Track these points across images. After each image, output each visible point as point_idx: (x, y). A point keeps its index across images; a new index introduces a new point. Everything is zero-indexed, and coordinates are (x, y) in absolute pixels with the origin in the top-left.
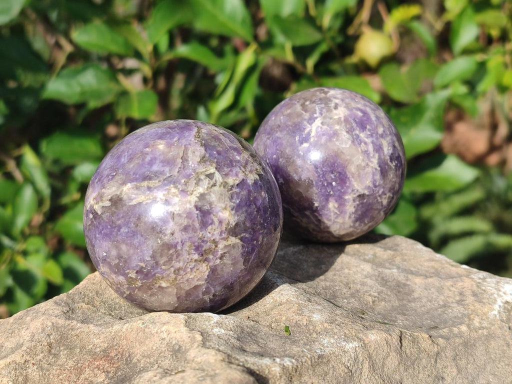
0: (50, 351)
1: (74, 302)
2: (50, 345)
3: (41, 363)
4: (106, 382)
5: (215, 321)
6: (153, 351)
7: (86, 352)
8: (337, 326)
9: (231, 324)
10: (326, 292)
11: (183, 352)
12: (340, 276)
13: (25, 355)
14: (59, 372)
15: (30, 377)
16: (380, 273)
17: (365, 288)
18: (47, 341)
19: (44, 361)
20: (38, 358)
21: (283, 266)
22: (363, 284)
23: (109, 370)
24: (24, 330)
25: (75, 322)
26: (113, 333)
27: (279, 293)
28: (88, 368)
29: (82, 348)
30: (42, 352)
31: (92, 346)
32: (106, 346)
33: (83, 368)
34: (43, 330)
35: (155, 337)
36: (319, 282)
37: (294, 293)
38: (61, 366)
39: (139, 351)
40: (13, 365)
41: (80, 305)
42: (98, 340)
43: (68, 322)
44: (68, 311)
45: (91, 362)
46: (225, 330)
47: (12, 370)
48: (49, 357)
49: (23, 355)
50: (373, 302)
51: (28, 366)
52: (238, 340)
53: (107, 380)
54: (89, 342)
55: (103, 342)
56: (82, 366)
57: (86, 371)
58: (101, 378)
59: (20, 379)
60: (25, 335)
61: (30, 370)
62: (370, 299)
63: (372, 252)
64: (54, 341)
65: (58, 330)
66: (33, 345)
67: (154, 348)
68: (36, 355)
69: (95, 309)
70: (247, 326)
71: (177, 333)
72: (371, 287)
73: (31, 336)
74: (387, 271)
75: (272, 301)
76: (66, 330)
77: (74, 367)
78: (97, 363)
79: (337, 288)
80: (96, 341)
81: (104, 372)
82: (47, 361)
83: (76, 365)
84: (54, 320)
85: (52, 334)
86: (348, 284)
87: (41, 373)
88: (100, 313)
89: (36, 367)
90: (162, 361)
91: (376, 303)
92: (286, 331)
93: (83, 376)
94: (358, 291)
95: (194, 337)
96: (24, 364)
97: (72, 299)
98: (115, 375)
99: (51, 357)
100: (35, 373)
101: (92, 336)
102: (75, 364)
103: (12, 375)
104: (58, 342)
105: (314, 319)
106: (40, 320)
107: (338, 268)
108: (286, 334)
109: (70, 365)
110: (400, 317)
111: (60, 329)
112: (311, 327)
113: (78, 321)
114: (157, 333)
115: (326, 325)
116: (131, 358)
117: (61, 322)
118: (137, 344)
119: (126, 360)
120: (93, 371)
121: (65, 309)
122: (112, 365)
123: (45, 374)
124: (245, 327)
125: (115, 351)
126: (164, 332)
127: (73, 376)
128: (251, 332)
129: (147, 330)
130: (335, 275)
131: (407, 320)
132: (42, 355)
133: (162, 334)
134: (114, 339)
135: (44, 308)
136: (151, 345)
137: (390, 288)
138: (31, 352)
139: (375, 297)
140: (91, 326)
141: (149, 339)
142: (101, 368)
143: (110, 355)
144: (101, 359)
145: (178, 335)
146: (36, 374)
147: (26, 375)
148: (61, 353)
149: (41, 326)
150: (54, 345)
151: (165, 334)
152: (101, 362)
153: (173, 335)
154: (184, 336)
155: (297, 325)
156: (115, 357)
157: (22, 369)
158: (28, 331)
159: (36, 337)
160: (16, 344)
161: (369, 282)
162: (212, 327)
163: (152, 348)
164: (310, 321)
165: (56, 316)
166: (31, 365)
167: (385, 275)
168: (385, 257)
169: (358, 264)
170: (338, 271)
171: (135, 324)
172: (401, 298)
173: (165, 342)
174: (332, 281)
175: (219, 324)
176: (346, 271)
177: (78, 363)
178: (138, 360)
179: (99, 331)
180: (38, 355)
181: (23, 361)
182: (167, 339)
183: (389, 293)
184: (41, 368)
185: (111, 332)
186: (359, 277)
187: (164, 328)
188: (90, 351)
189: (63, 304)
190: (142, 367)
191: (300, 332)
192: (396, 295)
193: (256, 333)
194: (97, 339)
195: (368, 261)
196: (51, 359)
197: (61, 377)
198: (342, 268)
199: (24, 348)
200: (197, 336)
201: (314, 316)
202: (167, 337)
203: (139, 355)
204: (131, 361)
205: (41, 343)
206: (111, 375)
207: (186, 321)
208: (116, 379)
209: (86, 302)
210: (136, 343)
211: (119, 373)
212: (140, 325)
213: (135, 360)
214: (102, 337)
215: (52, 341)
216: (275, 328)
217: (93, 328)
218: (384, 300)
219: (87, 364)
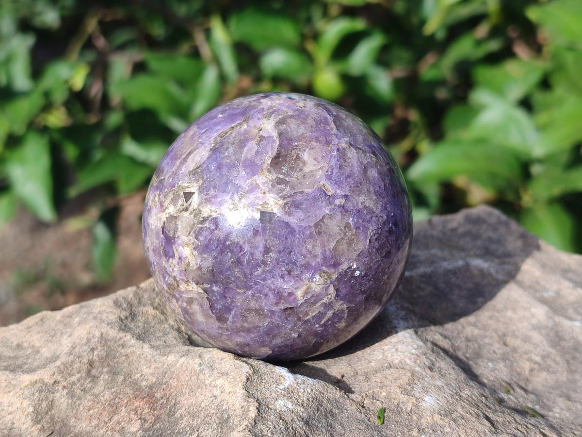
0: (89, 372)
1: (140, 303)
2: (91, 364)
3: (74, 387)
4: (138, 434)
5: (286, 385)
6: (200, 409)
7: (130, 382)
8: (452, 422)
9: (305, 394)
10: (467, 346)
11: (230, 427)
12: (498, 321)
13: (56, 374)
14: (92, 404)
15: (56, 403)
16: (557, 324)
17: (527, 347)
18: (89, 357)
19: (78, 385)
20: (73, 379)
21: (422, 293)
22: (527, 339)
23: (148, 417)
24: (65, 337)
25: (129, 336)
26: (166, 365)
27: (394, 346)
28: (125, 407)
29: (128, 375)
30: (79, 372)
31: (139, 375)
32: (154, 381)
33: (119, 405)
34: (88, 341)
35: (207, 390)
36: (465, 325)
37: (413, 351)
38: (96, 396)
39: (186, 402)
40: (39, 385)
41: (145, 309)
42: (148, 370)
43: (121, 334)
44: (126, 318)
45: (130, 400)
46: (293, 403)
47: (37, 391)
48: (86, 380)
49: (54, 374)
50: (532, 370)
51: (57, 388)
52: (307, 423)
53: (141, 431)
54: (137, 369)
55: (152, 374)
56: (119, 403)
57: (121, 410)
58: (135, 427)
59: (44, 404)
60: (66, 343)
61: (58, 395)
62: (527, 366)
63: (555, 287)
64: (97, 359)
65: (106, 344)
66: (70, 360)
67: (203, 405)
68: (71, 375)
69: (162, 317)
70: (328, 399)
71: (231, 395)
72: (536, 346)
73: (72, 346)
74: (566, 323)
75: (381, 356)
76: (116, 345)
77: (110, 401)
78: (137, 404)
79: (487, 341)
80: (145, 370)
81: (140, 419)
82: (81, 385)
83: (113, 399)
84: (105, 329)
85: (97, 348)
86: (504, 335)
87: (70, 401)
88: (166, 326)
89: (66, 391)
90: (205, 429)
91: (535, 372)
92: (379, 418)
93: (116, 418)
94: (515, 350)
95: (248, 410)
96: (53, 385)
97: (139, 299)
98: (153, 426)
99: (88, 381)
100: (63, 399)
101: (142, 361)
102: (112, 397)
103: (35, 397)
104: (103, 360)
105: (424, 404)
106: (88, 327)
107: (500, 306)
108: (378, 422)
109: (106, 397)
110: (561, 402)
111: (109, 343)
112: (415, 418)
113: (133, 335)
114: (210, 385)
115: (437, 417)
116: (175, 409)
117: (113, 333)
118: (187, 391)
119: (170, 410)
120: (129, 413)
121: (124, 314)
122: (152, 411)
123: (75, 403)
124: (325, 401)
125: (162, 390)
126: (218, 387)
127: (105, 413)
128: (331, 411)
129: (201, 376)
130: (491, 318)
131: (569, 409)
132: (78, 376)
133: (215, 389)
134: (165, 374)
135: (98, 309)
136: (200, 399)
137: (563, 352)
138: (66, 370)
139: (536, 363)
140: (146, 346)
141: (200, 390)
142: (139, 412)
143: (156, 395)
144: (143, 399)
145: (230, 399)
146: (64, 401)
147: (52, 400)
148: (102, 377)
149: (86, 336)
150: (97, 364)
151: (219, 391)
152: (142, 403)
153: (225, 396)
154: (237, 404)
155: (398, 410)
156: (159, 401)
157: (49, 391)
158: (69, 339)
159: (77, 350)
160: (53, 354)
161: (537, 337)
162: (278, 395)
163: (200, 404)
164: (417, 407)
165: (108, 324)
166: (60, 388)
167: (561, 329)
168: (572, 298)
169: (529, 305)
170: (498, 311)
171: (191, 362)
172: (574, 368)
173: (216, 402)
174: (485, 328)
175: (289, 393)
176: (509, 314)
177: (116, 397)
178: (181, 416)
179: (152, 357)
180: (72, 375)
181: (52, 382)
182: (219, 399)
183: (558, 359)
184: (72, 394)
185: (164, 364)
186: (523, 327)
187: (220, 382)
188: (135, 383)
189: (125, 306)
190: (182, 428)
191: (397, 422)
192: (568, 362)
193: (337, 411)
194: (146, 368)
195: (543, 301)
196: (88, 384)
197: (91, 412)
198: (506, 308)
199: (58, 363)
200: (251, 408)
201: (427, 398)
202: (220, 396)
203: (183, 409)
204: (175, 413)
205: (80, 359)
206: (147, 425)
207: (248, 379)
208: (151, 433)
209: (156, 304)
210: (186, 388)
211: (158, 425)
212: (196, 366)
213: (178, 415)
214: (153, 367)
215: (95, 358)
216: (368, 406)
217: (147, 350)
218: (547, 369)
219: (126, 401)
